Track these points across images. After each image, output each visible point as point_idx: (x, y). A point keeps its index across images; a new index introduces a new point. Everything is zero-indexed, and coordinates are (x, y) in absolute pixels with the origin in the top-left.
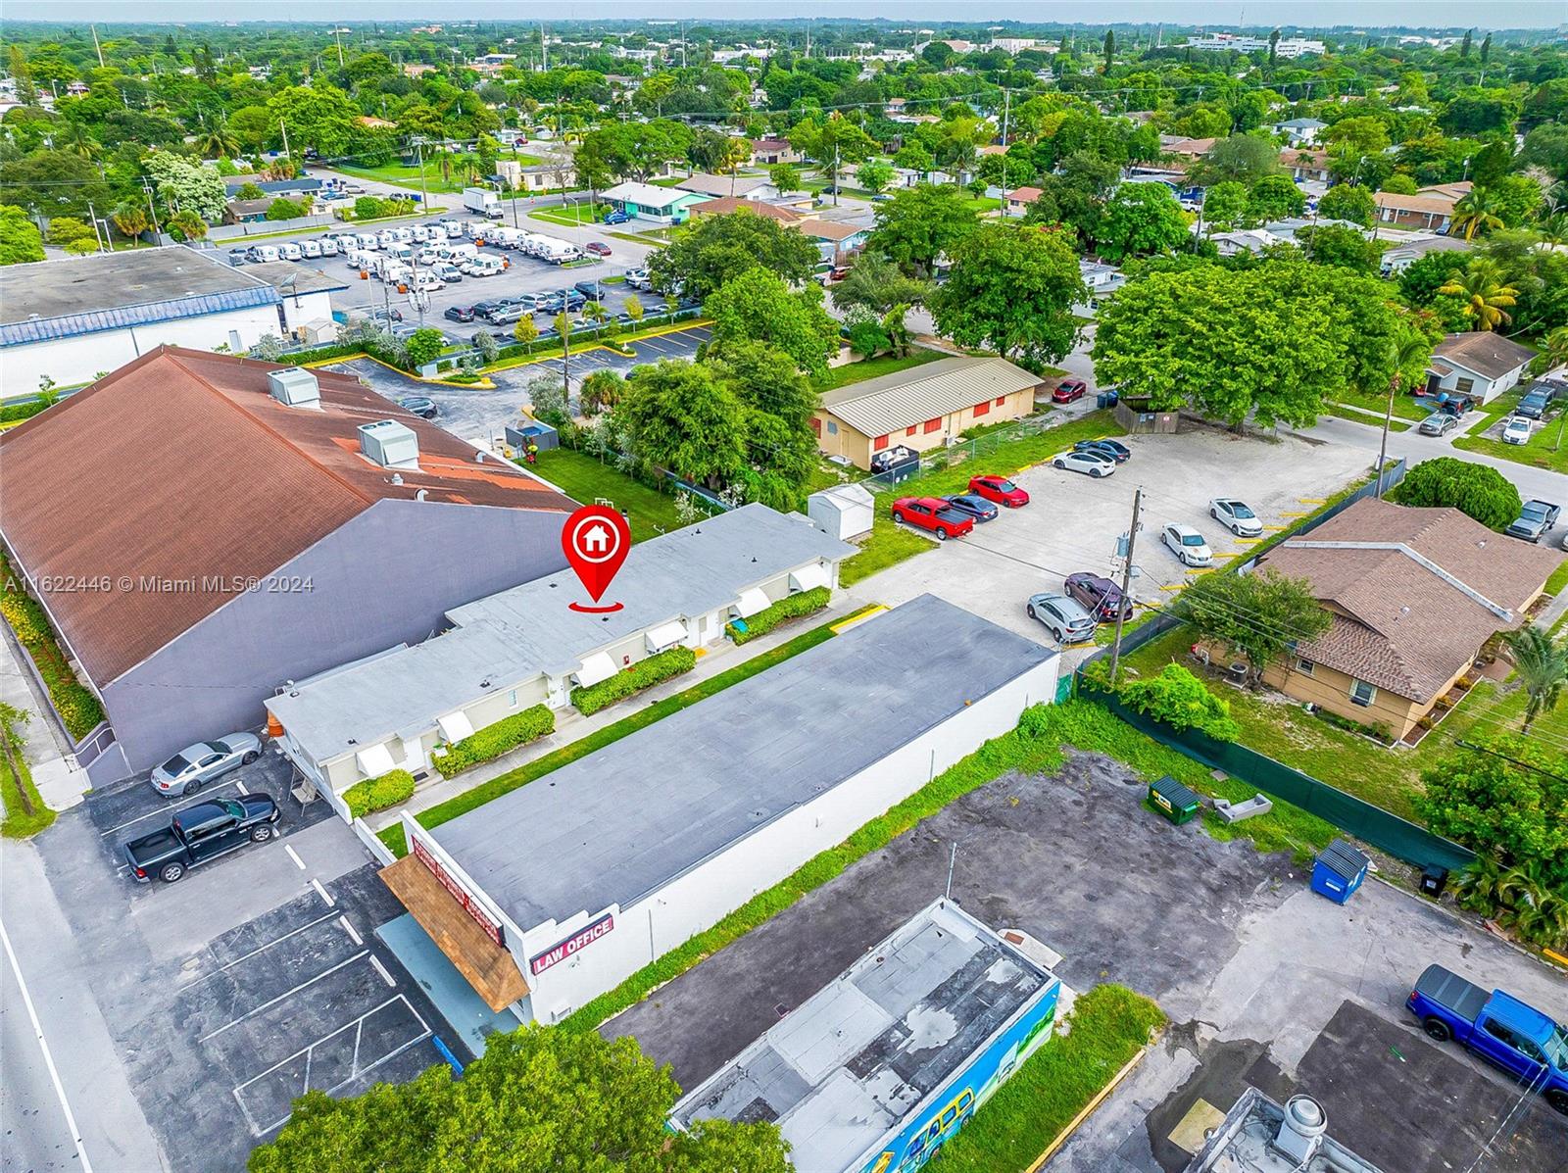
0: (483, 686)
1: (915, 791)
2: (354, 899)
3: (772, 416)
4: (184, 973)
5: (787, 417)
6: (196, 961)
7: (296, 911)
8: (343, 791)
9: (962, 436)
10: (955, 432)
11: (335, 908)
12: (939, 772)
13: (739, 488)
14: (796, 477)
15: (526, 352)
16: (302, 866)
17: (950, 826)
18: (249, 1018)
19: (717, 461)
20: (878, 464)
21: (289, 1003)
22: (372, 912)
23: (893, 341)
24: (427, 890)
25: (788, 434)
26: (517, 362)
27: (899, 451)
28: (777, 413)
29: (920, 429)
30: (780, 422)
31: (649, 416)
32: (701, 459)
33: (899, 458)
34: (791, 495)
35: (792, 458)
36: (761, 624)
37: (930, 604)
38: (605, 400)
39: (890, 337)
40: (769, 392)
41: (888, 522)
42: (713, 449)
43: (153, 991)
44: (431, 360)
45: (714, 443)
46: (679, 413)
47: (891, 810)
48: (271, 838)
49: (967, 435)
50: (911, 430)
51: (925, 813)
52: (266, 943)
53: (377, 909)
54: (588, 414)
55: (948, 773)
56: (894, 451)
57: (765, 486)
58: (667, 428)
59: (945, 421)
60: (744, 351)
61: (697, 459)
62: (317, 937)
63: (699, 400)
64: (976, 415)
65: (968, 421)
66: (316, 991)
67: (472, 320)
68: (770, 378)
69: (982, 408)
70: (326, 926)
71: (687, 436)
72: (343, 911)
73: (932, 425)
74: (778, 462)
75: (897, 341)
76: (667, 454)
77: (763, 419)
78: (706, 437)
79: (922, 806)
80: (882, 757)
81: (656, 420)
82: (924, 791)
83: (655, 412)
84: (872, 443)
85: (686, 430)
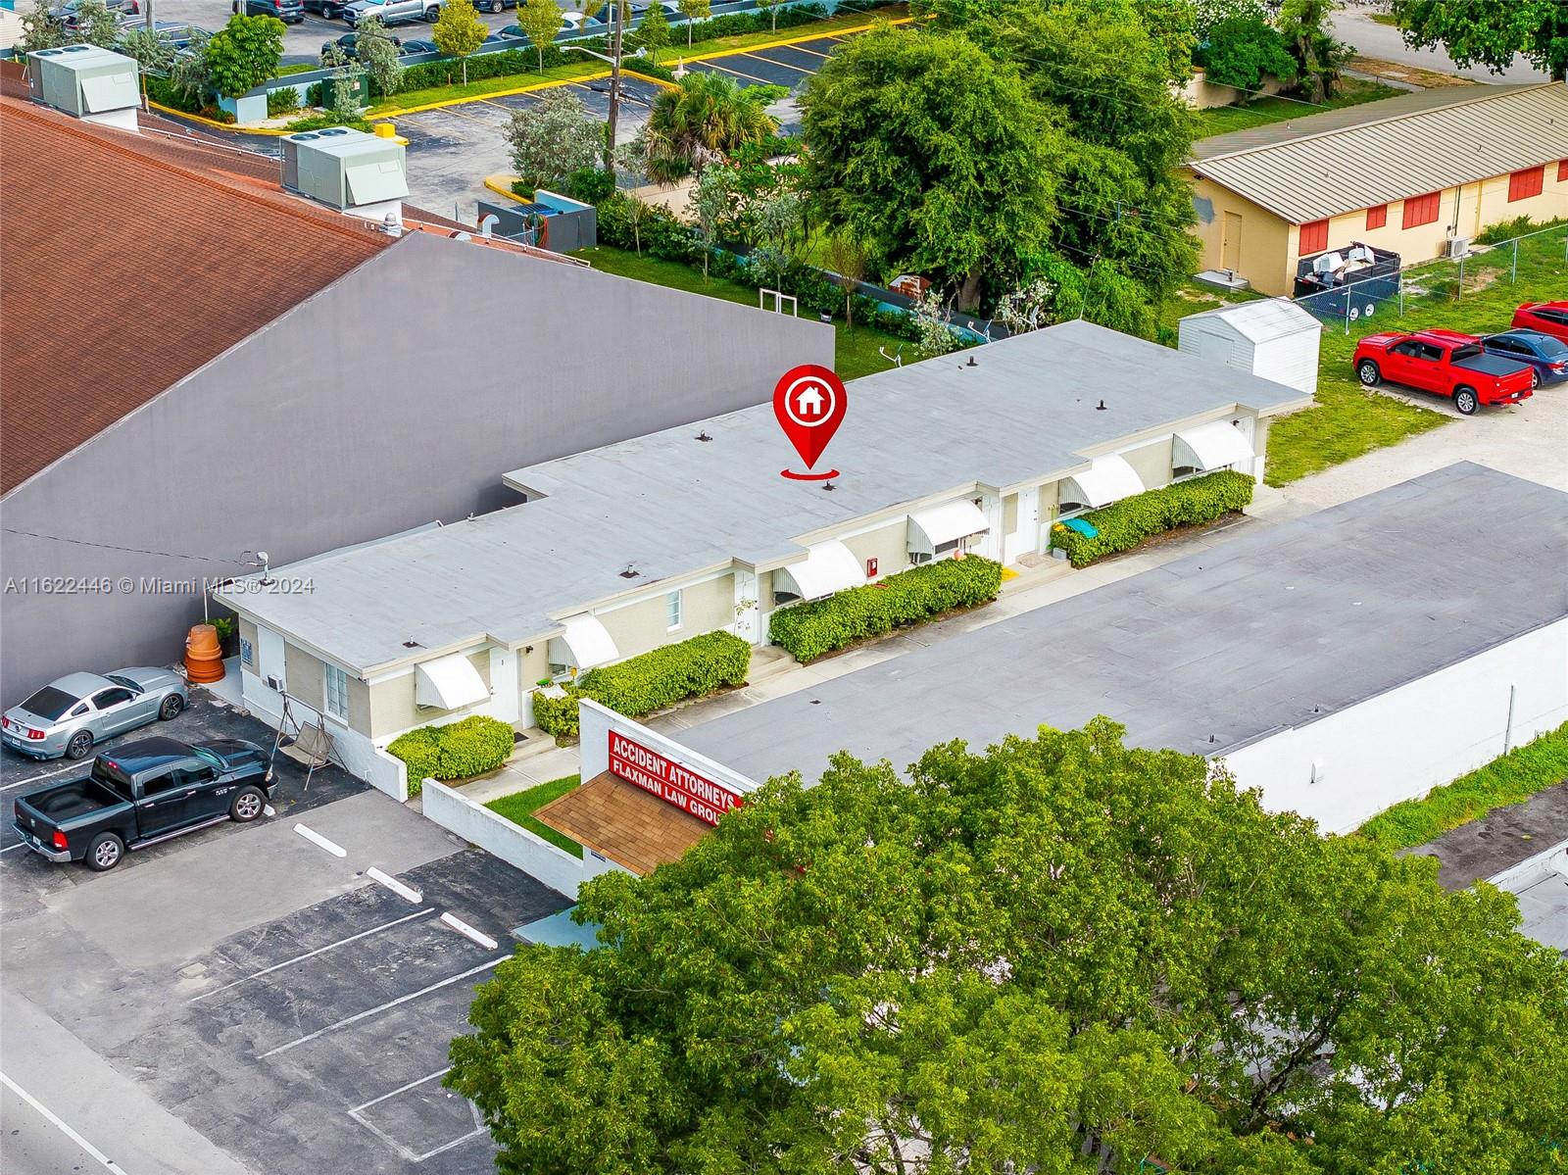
0: (626, 575)
1: (1478, 767)
2: (456, 895)
3: (1102, 150)
4: (184, 981)
5: (1134, 152)
6: (201, 968)
7: (354, 909)
8: (387, 740)
9: (1484, 240)
10: (1467, 233)
11: (425, 904)
12: (1521, 739)
13: (1043, 290)
14: (1153, 275)
15: (455, 81)
16: (341, 852)
17: (1552, 820)
18: (333, 1032)
19: (1002, 228)
20: (1309, 277)
21: (398, 1016)
22: (497, 911)
23: (1302, 61)
24: (643, 824)
25: (1139, 186)
26: (443, 99)
27: (1357, 253)
28: (1113, 143)
29: (1395, 215)
30: (1121, 163)
31: (858, 135)
32: (966, 225)
33: (1357, 267)
34: (1149, 312)
35: (1147, 237)
36: (1122, 526)
37: (1473, 475)
38: (713, 138)
39: (1294, 50)
40: (1094, 102)
41: (1345, 384)
42: (993, 203)
43: (140, 1003)
44: (257, 86)
45: (996, 189)
46: (923, 128)
47: (1436, 793)
48: (260, 818)
49: (1492, 237)
50: (1376, 215)
51: (1500, 800)
52: (318, 946)
53: (505, 907)
54: (671, 172)
55: (1537, 744)
56: (1344, 253)
57: (1094, 293)
58: (895, 161)
59: (1447, 203)
60: (1037, 20)
61: (961, 223)
62: (409, 941)
63: (970, 99)
64: (1514, 196)
65: (1495, 206)
66: (438, 1002)
67: (298, 21)
68: (1098, 71)
69: (1526, 181)
70: (418, 927)
71: (943, 172)
72: (440, 909)
73: (1421, 207)
74: (1118, 244)
75: (1312, 63)
76: (892, 217)
77: (1088, 155)
78: (980, 178)
79: (1494, 790)
80: (1425, 673)
81: (874, 143)
82: (1495, 767)
83: (872, 127)
84: (1294, 237)
85: (942, 160)
